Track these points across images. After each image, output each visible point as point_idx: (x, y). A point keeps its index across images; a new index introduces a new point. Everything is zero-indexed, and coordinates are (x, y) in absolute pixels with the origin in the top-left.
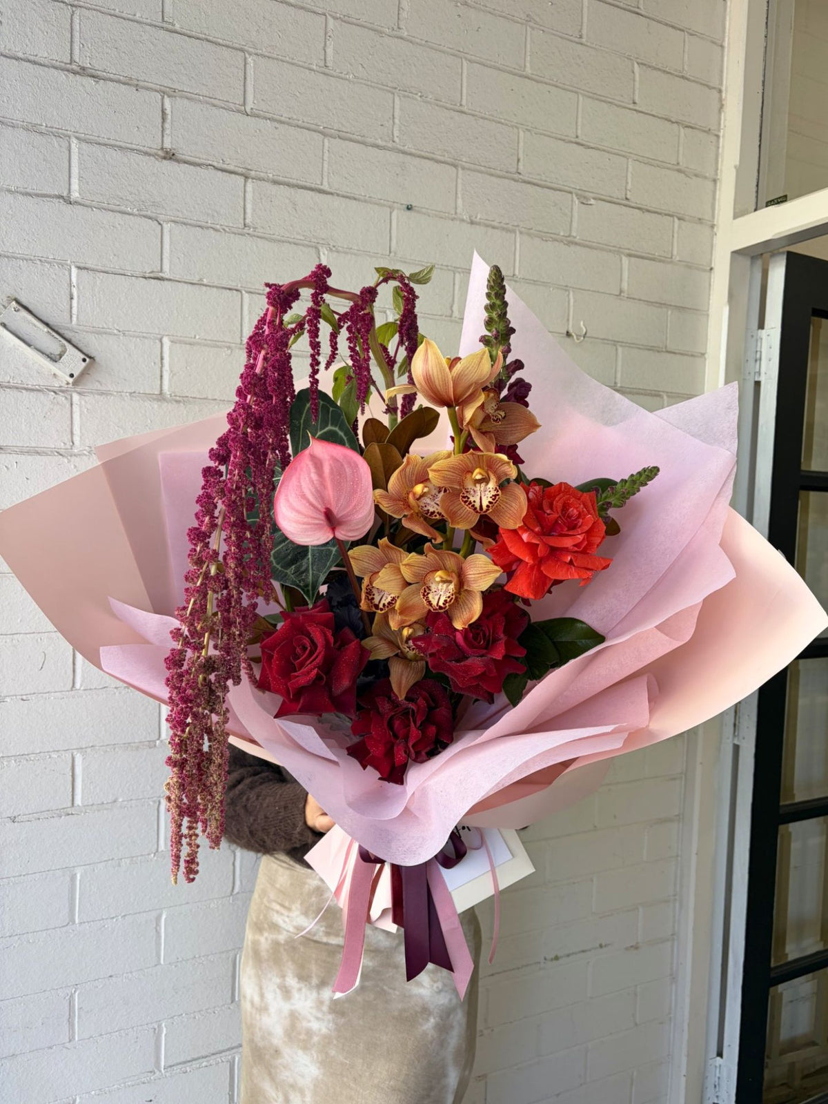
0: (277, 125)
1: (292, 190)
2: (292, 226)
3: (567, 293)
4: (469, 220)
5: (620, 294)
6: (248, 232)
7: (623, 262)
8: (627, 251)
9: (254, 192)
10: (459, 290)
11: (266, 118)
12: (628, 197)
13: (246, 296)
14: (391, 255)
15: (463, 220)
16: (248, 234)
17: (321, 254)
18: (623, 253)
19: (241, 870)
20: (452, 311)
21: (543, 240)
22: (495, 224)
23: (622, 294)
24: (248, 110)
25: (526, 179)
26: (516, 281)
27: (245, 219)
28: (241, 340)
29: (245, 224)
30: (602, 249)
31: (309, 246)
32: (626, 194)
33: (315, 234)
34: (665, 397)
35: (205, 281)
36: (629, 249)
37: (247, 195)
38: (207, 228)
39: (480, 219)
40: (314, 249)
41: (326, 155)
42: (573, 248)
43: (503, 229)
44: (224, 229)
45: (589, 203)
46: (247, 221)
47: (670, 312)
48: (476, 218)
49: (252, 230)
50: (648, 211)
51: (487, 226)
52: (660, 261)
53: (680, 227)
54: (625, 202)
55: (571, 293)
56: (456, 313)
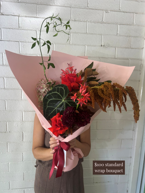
0: (26, 4)
1: (30, 18)
2: (30, 26)
3: (101, 36)
5: (117, 35)
7: (118, 26)
8: (119, 23)
9: (21, 19)
11: (23, 3)
12: (120, 9)
13: (20, 43)
15: (73, 20)
18: (118, 24)
21: (95, 23)
22: (82, 20)
24: (19, 2)
25: (90, 8)
26: (87, 34)
27: (19, 26)
30: (112, 24)
33: (35, 27)
34: (130, 60)
35: (11, 40)
37: (19, 20)
38: (11, 29)
40: (35, 31)
41: (38, 9)
42: (103, 24)
43: (84, 21)
44: (14, 29)
45: (108, 12)
47: (132, 38)
48: (76, 19)
49: (21, 28)
50: (126, 12)
51: (79, 21)
52: (129, 25)
53: (136, 15)
54: (119, 11)
55: (103, 36)
56: (71, 43)
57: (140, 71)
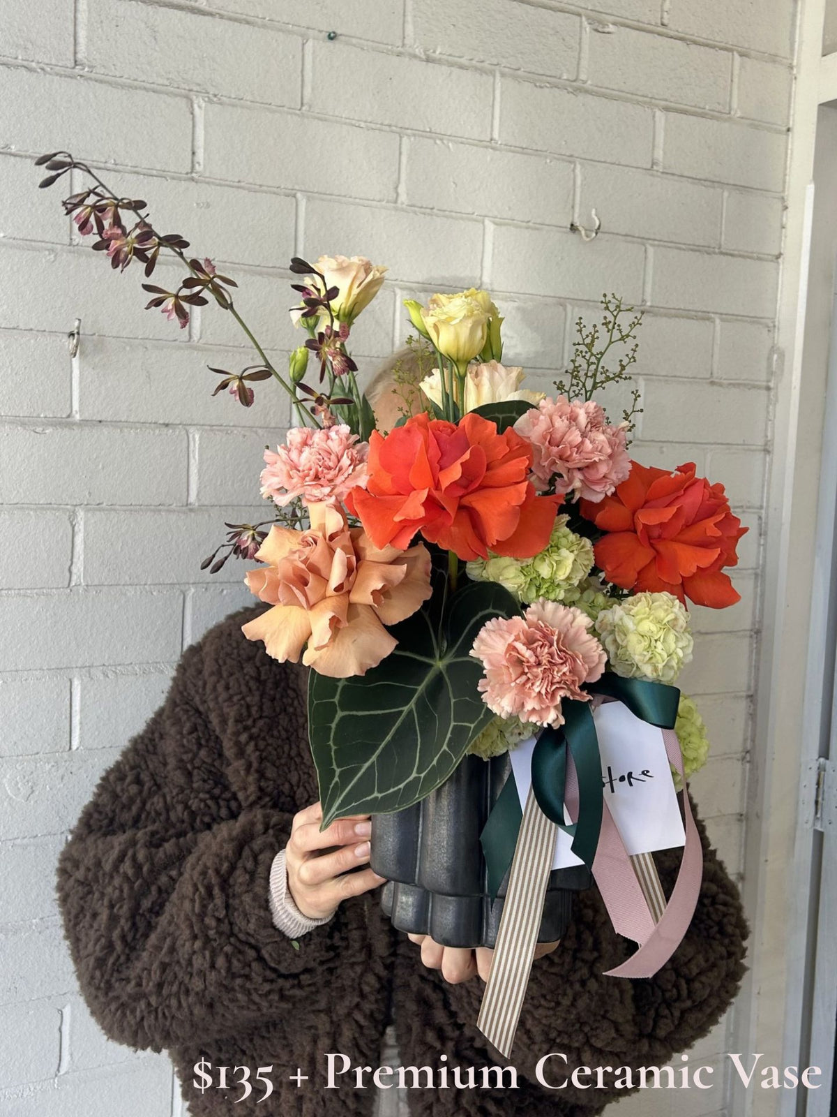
2: (149, 63)
3: (572, 166)
4: (424, 57)
5: (652, 167)
6: (81, 73)
7: (657, 119)
8: (663, 103)
9: (89, 12)
10: (408, 162)
12: (665, 21)
14: (304, 108)
15: (415, 56)
16: (81, 76)
17: (196, 106)
18: (657, 106)
19: (71, 1038)
20: (398, 194)
21: (536, 86)
22: (464, 61)
23: (655, 168)
26: (494, 149)
27: (75, 53)
28: (71, 239)
29: (76, 61)
30: (627, 100)
31: (176, 95)
32: (662, 18)
33: (185, 76)
34: (718, 321)
35: (13, 149)
36: (666, 100)
37: (79, 16)
38: (17, 67)
39: (440, 54)
40: (184, 100)
42: (581, 97)
43: (476, 69)
44: (43, 69)
45: (606, 30)
46: (79, 56)
47: (726, 194)
48: (434, 52)
49: (86, 69)
50: (695, 43)
51: (451, 65)
52: (712, 118)
53: (742, 67)
54: (661, 29)
55: (578, 167)
56: (403, 198)
57: (768, 388)
